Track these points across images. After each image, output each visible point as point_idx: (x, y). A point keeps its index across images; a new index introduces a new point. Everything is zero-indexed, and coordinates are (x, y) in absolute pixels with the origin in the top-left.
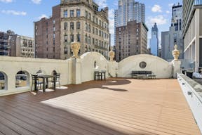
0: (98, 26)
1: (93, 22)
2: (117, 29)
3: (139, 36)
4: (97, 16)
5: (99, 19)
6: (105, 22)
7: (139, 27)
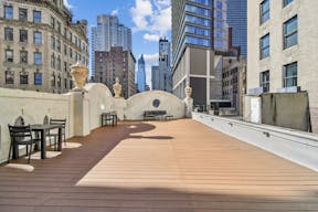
0: (72, 44)
1: (65, 37)
2: (97, 54)
3: (126, 67)
4: (71, 30)
5: (74, 34)
6: (83, 41)
7: (126, 56)
